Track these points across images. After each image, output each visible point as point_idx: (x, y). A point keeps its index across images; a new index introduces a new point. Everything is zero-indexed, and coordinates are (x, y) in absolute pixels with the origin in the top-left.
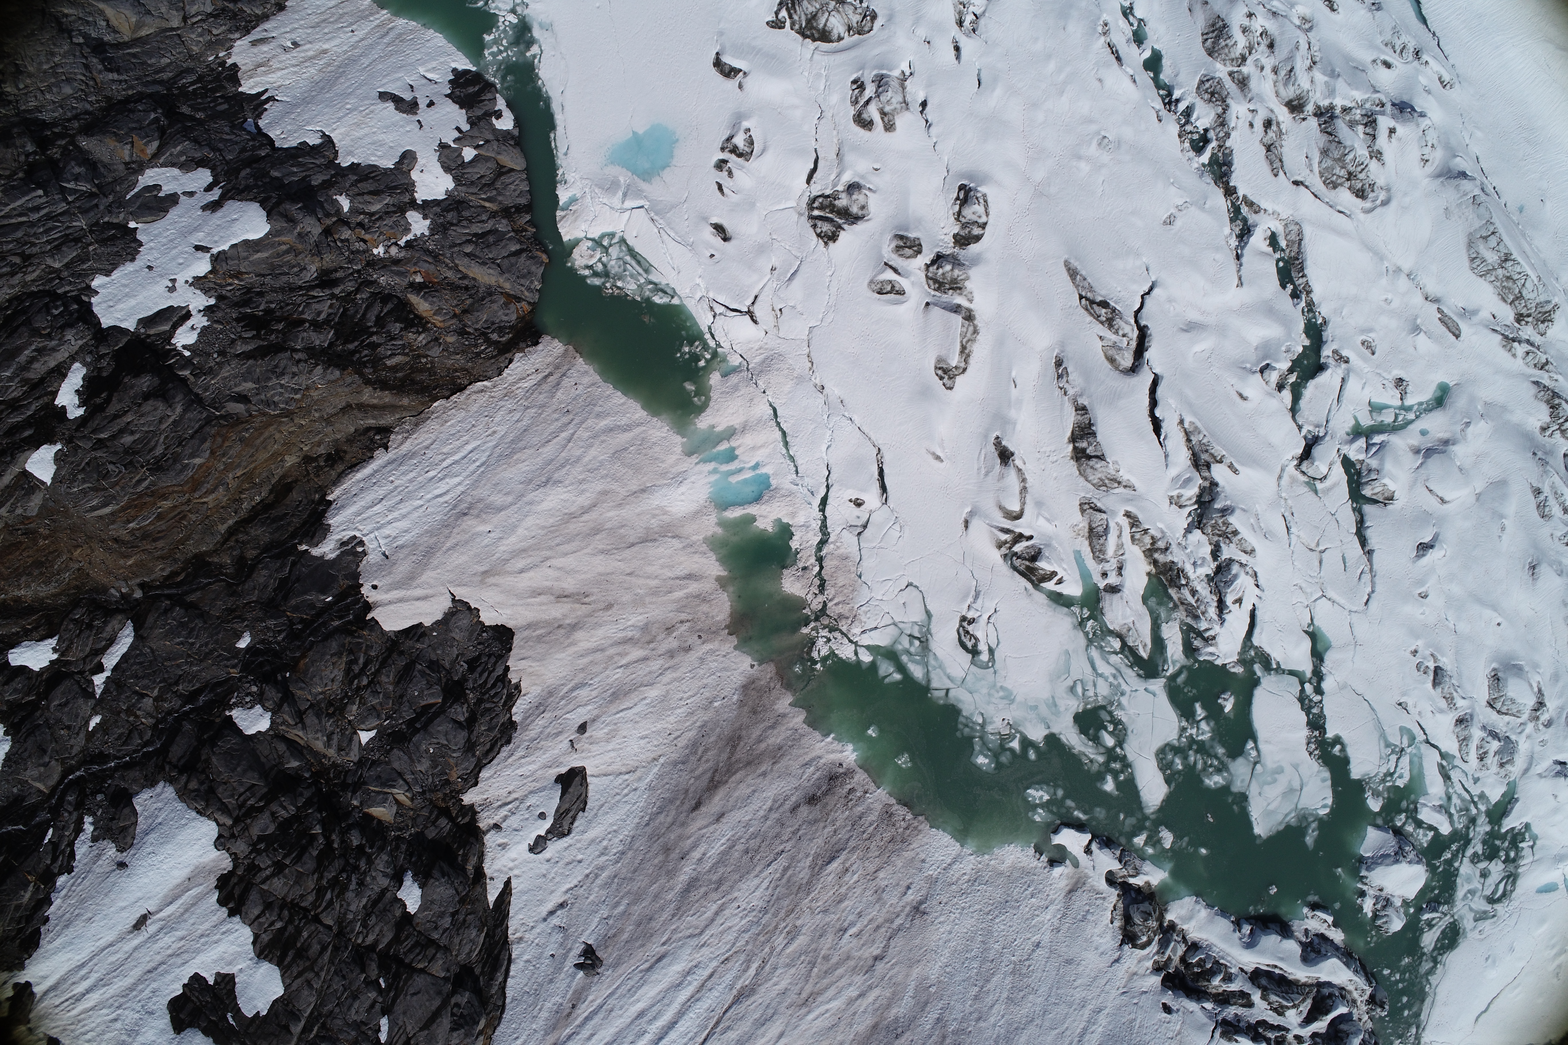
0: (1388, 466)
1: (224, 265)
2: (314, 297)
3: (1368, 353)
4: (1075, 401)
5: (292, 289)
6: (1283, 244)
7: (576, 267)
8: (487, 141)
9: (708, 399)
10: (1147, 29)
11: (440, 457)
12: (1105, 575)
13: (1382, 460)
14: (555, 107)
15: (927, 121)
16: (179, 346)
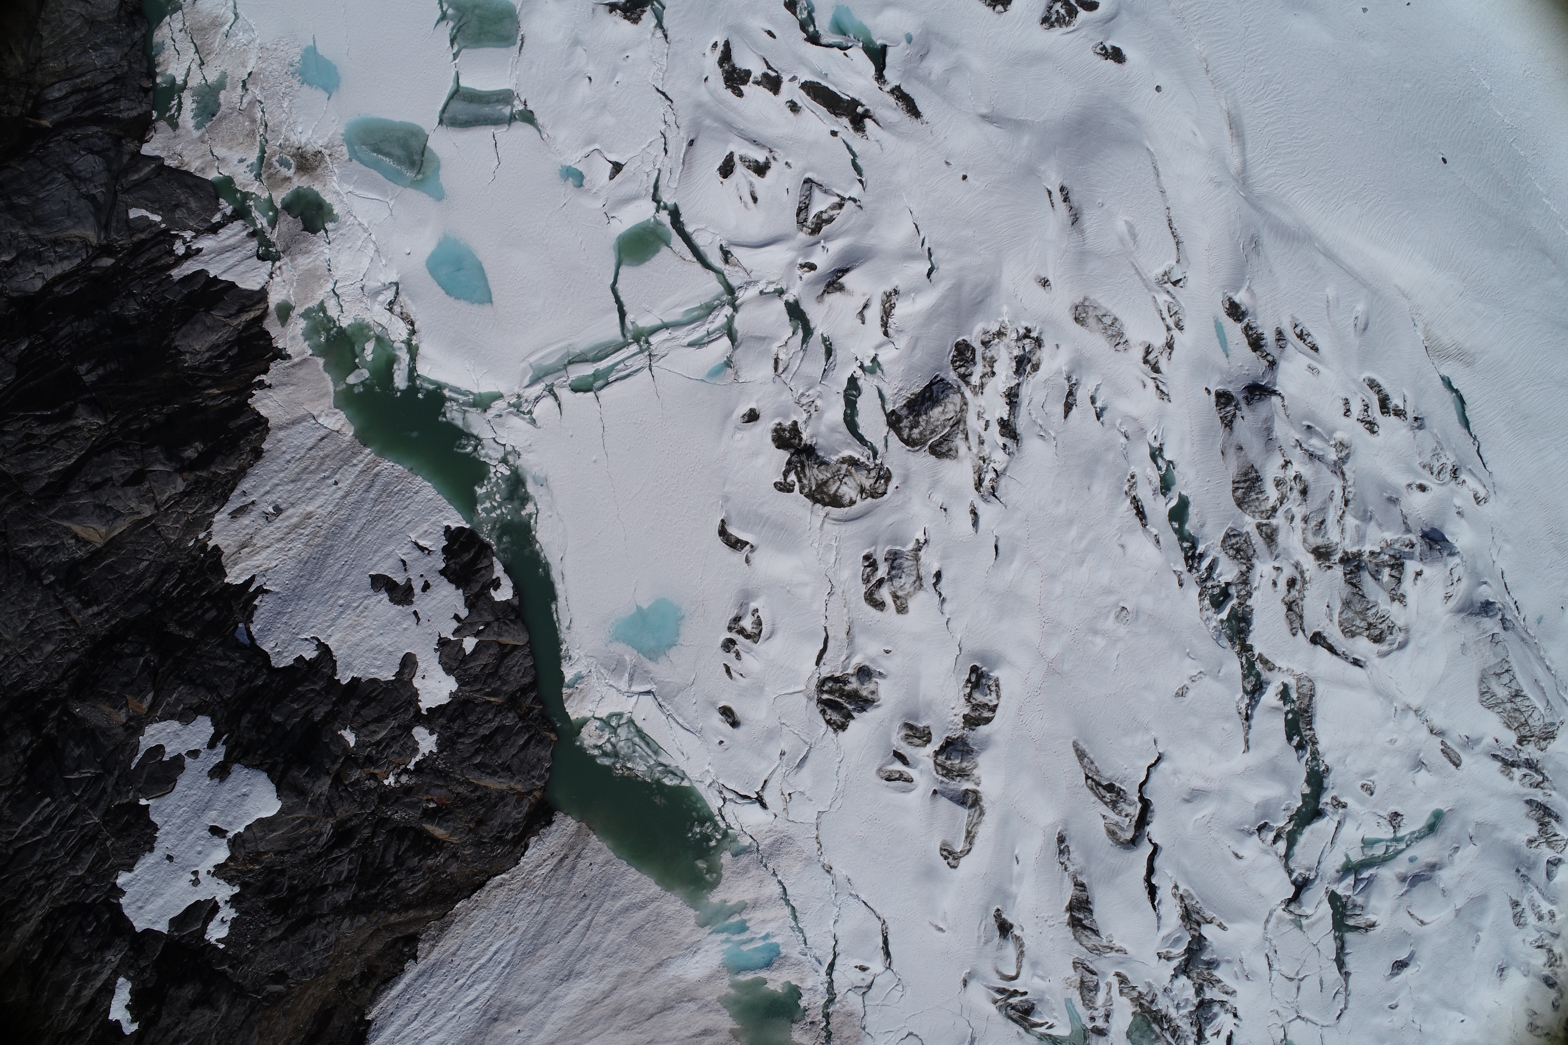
0: (1374, 902)
1: (243, 852)
2: (335, 859)
3: (1366, 795)
4: (1075, 877)
5: (312, 860)
6: (1294, 696)
7: (585, 746)
8: (487, 625)
9: (720, 876)
10: (1175, 473)
11: (467, 963)
12: (1093, 1019)
13: (1368, 898)
14: (555, 575)
15: (940, 595)
16: (213, 941)
